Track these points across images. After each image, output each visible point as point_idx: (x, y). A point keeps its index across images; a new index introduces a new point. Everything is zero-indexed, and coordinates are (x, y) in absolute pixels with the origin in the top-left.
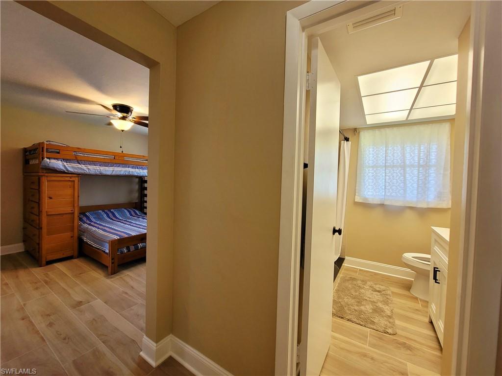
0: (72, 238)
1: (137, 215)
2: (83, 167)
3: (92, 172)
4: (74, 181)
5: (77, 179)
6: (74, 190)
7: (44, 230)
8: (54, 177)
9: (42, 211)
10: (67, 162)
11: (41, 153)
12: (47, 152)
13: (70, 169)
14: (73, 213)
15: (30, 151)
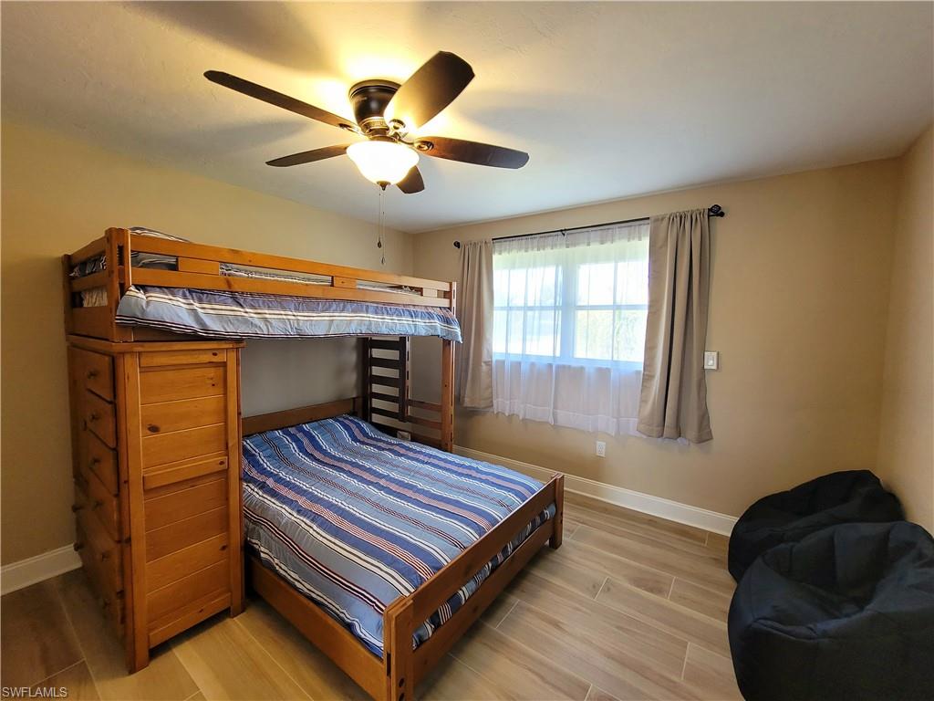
0: (225, 551)
1: (366, 435)
2: (250, 314)
3: (277, 330)
4: (224, 365)
5: (233, 355)
6: (225, 394)
7: (139, 547)
8: (162, 355)
9: (127, 482)
10: (200, 301)
11: (116, 267)
12: (136, 263)
13: (215, 326)
14: (226, 471)
15: (84, 264)
